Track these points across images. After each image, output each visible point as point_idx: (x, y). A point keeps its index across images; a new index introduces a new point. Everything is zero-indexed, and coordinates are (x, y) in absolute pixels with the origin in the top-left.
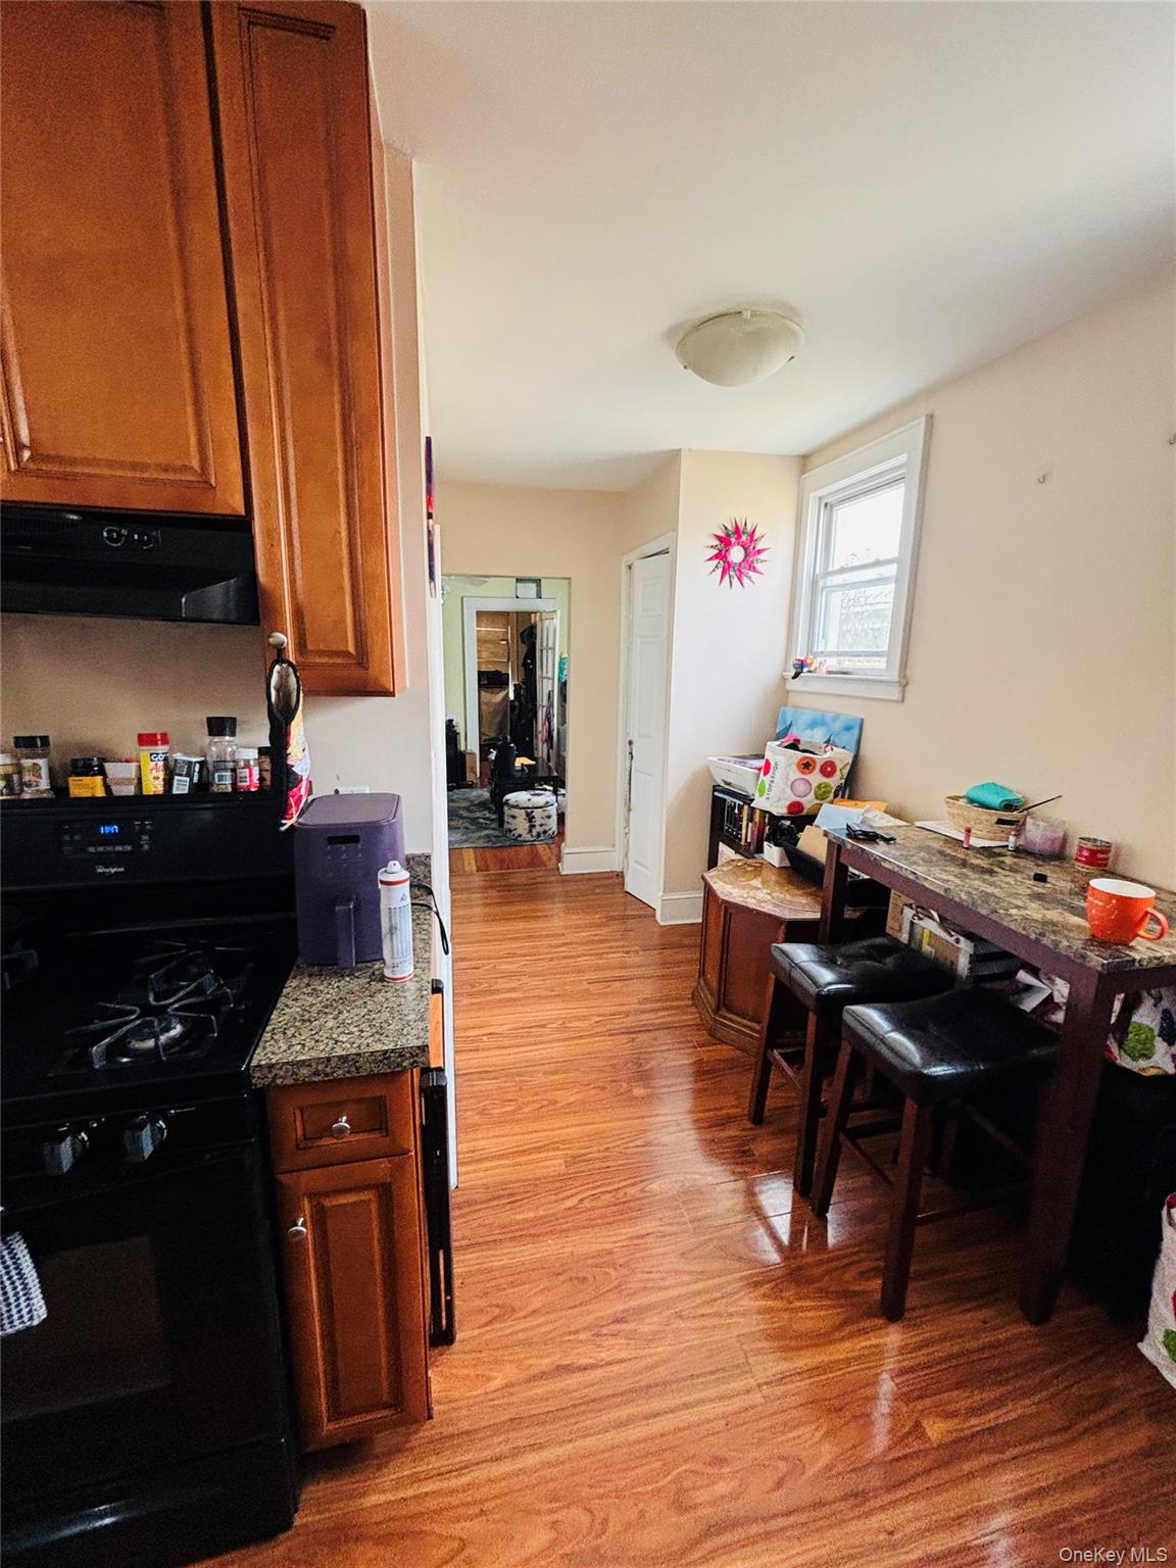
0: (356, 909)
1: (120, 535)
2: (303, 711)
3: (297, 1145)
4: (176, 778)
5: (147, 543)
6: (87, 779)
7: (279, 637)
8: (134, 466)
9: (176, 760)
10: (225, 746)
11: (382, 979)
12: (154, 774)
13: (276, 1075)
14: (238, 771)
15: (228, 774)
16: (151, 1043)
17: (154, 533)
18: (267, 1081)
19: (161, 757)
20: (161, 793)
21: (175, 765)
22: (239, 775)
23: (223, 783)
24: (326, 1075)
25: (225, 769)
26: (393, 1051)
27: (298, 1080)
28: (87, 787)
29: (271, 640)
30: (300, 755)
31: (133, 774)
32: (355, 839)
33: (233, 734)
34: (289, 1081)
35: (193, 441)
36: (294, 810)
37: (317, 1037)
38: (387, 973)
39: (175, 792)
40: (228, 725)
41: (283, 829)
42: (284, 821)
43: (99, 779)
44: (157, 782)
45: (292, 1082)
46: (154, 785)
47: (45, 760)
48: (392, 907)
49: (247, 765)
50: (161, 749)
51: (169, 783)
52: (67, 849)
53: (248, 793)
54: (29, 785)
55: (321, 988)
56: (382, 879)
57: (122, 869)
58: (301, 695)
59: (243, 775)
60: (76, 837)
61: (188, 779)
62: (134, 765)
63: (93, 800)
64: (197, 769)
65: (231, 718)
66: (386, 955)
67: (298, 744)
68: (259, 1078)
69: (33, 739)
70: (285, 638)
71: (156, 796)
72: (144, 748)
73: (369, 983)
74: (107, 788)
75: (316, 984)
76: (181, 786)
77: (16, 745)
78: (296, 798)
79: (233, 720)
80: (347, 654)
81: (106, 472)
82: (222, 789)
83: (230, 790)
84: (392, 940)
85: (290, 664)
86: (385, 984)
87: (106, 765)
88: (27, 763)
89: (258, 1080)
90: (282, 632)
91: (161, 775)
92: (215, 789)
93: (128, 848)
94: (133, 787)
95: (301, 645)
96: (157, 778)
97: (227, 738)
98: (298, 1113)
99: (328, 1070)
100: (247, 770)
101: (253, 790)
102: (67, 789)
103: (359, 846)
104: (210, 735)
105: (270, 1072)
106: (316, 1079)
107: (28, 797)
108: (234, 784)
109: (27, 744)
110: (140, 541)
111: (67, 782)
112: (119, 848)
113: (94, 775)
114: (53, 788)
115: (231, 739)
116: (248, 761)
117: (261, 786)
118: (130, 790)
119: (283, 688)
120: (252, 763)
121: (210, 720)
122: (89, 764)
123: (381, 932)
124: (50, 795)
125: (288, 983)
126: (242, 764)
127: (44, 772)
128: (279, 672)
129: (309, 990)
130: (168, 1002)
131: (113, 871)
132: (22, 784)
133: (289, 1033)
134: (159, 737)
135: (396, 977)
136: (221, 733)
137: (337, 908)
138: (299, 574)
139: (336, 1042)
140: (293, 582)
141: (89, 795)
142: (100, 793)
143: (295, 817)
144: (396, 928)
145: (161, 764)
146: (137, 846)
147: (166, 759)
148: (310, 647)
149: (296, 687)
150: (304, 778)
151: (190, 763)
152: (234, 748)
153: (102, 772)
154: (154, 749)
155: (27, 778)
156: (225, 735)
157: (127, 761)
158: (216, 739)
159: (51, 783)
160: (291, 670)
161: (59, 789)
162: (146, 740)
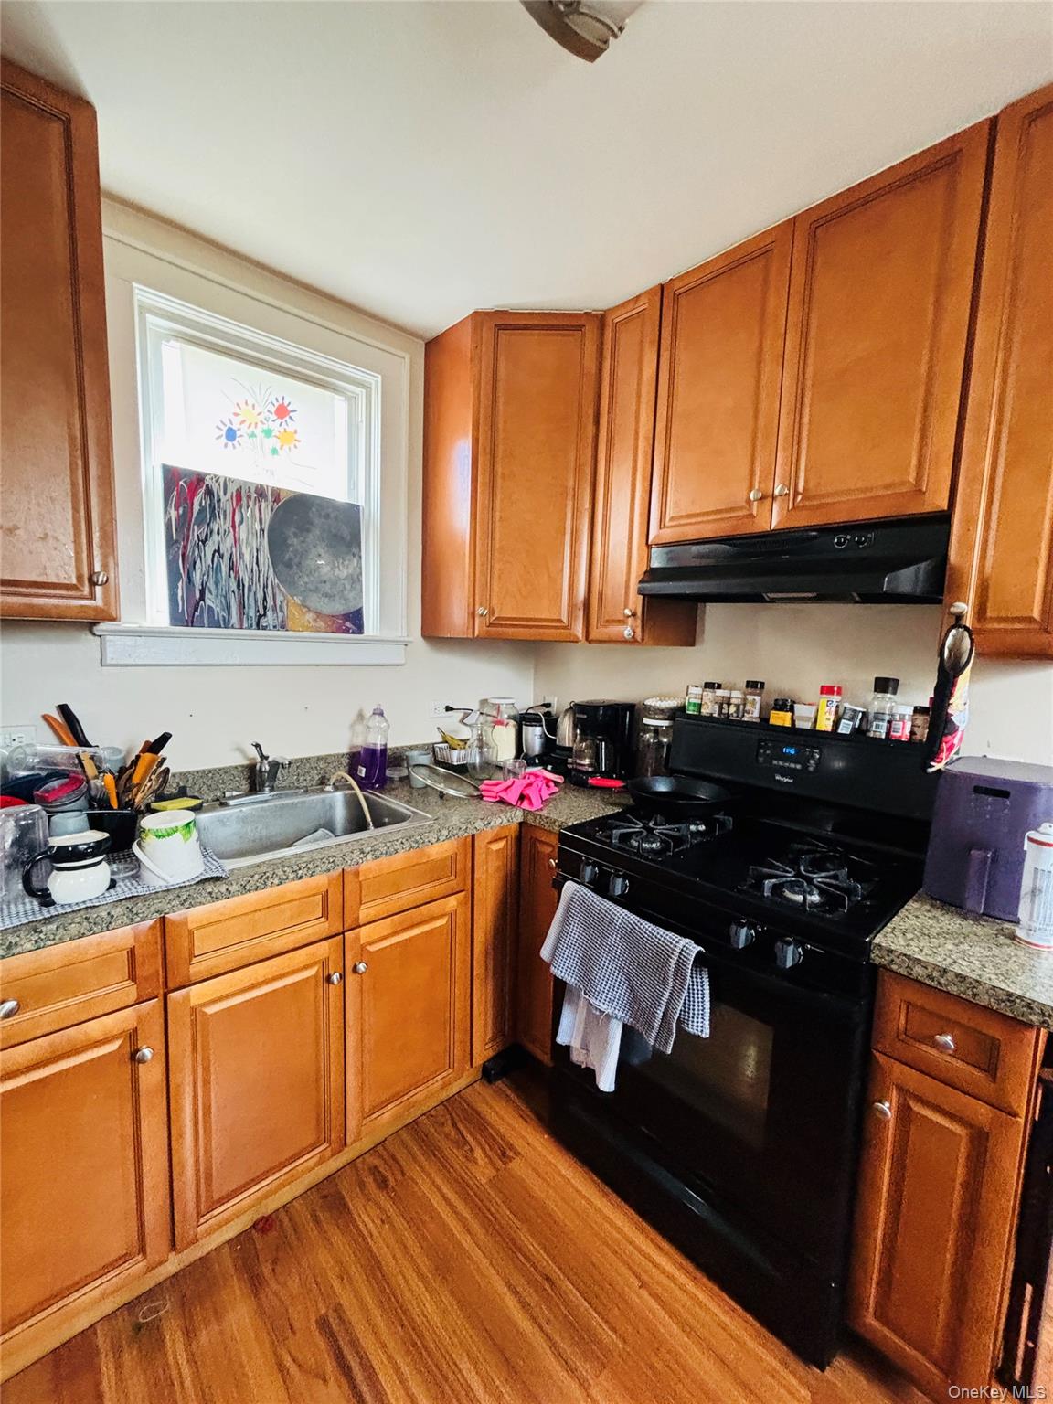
0: (994, 860)
1: (845, 539)
2: (972, 668)
3: (897, 1036)
4: (843, 721)
5: (863, 543)
6: (781, 713)
7: (960, 607)
8: (867, 490)
9: (845, 708)
10: (884, 703)
11: (1013, 937)
12: (828, 716)
13: (893, 960)
14: (894, 722)
15: (885, 724)
16: (799, 898)
17: (869, 535)
18: (884, 962)
19: (834, 704)
20: (830, 730)
21: (844, 712)
22: (893, 726)
23: (879, 731)
24: (940, 983)
25: (883, 720)
26: (1019, 997)
27: (911, 974)
28: (780, 719)
29: (952, 609)
30: (961, 707)
31: (812, 715)
32: (1005, 794)
33: (894, 692)
34: (903, 971)
35: (914, 462)
36: (944, 755)
37: (935, 950)
38: (1020, 933)
39: (840, 731)
40: (891, 683)
41: (930, 770)
42: (932, 763)
43: (789, 714)
44: (828, 722)
45: (905, 974)
46: (825, 724)
47: (759, 698)
48: (1040, 868)
49: (902, 719)
50: (835, 698)
51: (836, 724)
52: (761, 759)
53: (898, 742)
54: (749, 713)
55: (942, 918)
56: (1032, 836)
57: (791, 781)
58: (973, 654)
59: (897, 726)
60: (768, 752)
61: (851, 723)
62: (814, 708)
63: (783, 728)
64: (860, 717)
65: (894, 680)
66: (1023, 913)
67: (961, 696)
68: (877, 955)
69: (757, 683)
70: (966, 607)
71: (825, 732)
72: (824, 696)
73: (996, 935)
74: (793, 721)
75: (938, 913)
76: (845, 728)
77: (747, 686)
78: (949, 744)
79: (897, 681)
80: (1030, 620)
81: (844, 498)
82: (878, 735)
83: (883, 736)
84: (1033, 901)
85: (966, 629)
86: (1015, 942)
87: (795, 705)
88: (750, 698)
89: (876, 957)
90: (965, 602)
91: (832, 718)
92: (871, 734)
93: (799, 767)
94: (810, 724)
95: (981, 612)
96: (829, 720)
97: (889, 695)
98: (904, 1007)
99: (943, 981)
100: (901, 723)
101: (903, 740)
102: (768, 720)
103: (1008, 802)
104: (875, 691)
105: (888, 955)
106: (929, 982)
107: (746, 719)
108: (888, 733)
109: (754, 686)
110: (859, 542)
111: (769, 715)
112: (793, 765)
113: (787, 711)
114: (760, 717)
115: (892, 696)
116: (904, 715)
117: (911, 739)
118: (808, 725)
119: (956, 649)
120: (907, 717)
121: (877, 680)
122: (784, 705)
123: (1019, 890)
124: (758, 721)
125: (910, 903)
126: (897, 717)
127: (758, 706)
128: (954, 636)
129: (930, 915)
130: (815, 876)
131: (786, 780)
132: (744, 711)
133: (909, 936)
134: (836, 689)
135: (1029, 940)
136: (885, 691)
137: (972, 852)
138: (990, 552)
139: (955, 962)
140: (983, 557)
141: (781, 724)
142: (788, 724)
143: (944, 762)
144: (1040, 891)
145: (833, 709)
146: (805, 767)
147: (837, 707)
148: (989, 614)
149: (969, 647)
150: (960, 729)
151: (855, 711)
152: (893, 704)
153: (792, 710)
154: (831, 697)
155: (748, 708)
156: (887, 693)
157: (809, 704)
158: (880, 695)
159: (760, 714)
160: (966, 634)
161: (764, 719)
162: (827, 690)
